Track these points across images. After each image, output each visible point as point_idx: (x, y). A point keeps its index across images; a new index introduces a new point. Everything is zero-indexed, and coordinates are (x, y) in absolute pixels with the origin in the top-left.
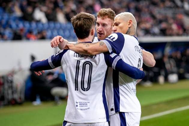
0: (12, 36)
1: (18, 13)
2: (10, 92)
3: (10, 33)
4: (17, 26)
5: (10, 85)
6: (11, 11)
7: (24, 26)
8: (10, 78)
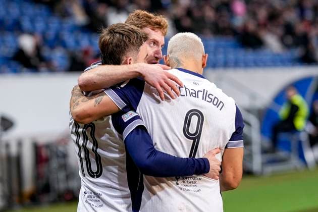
0: (66, 63)
1: (79, 17)
2: (62, 175)
3: (62, 58)
4: (77, 42)
5: (62, 161)
6: (66, 14)
7: (91, 43)
8: (61, 149)
